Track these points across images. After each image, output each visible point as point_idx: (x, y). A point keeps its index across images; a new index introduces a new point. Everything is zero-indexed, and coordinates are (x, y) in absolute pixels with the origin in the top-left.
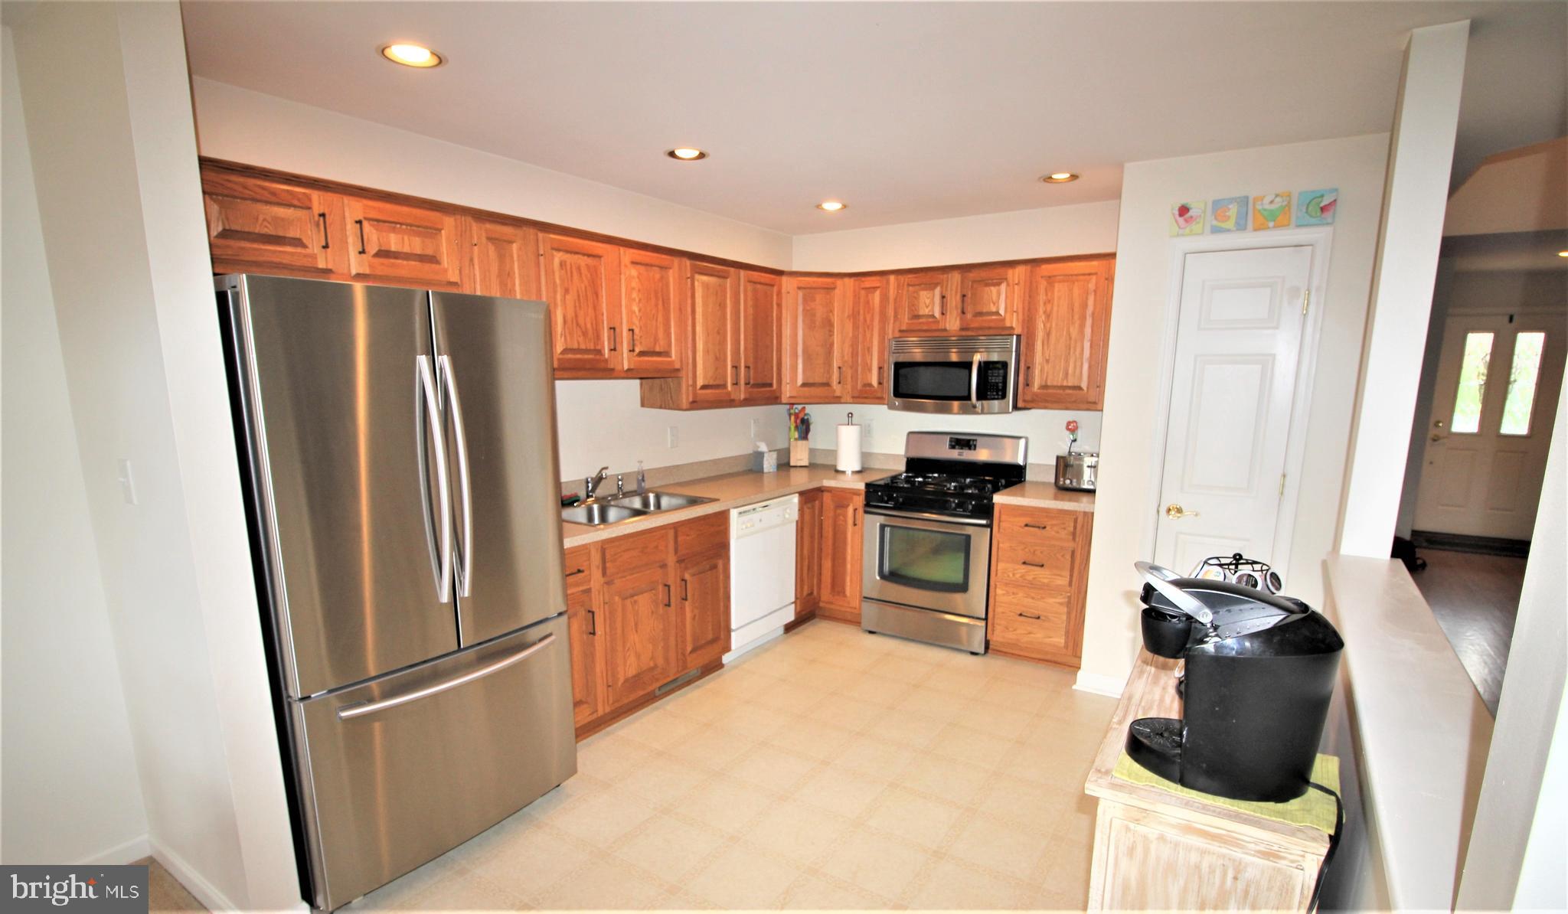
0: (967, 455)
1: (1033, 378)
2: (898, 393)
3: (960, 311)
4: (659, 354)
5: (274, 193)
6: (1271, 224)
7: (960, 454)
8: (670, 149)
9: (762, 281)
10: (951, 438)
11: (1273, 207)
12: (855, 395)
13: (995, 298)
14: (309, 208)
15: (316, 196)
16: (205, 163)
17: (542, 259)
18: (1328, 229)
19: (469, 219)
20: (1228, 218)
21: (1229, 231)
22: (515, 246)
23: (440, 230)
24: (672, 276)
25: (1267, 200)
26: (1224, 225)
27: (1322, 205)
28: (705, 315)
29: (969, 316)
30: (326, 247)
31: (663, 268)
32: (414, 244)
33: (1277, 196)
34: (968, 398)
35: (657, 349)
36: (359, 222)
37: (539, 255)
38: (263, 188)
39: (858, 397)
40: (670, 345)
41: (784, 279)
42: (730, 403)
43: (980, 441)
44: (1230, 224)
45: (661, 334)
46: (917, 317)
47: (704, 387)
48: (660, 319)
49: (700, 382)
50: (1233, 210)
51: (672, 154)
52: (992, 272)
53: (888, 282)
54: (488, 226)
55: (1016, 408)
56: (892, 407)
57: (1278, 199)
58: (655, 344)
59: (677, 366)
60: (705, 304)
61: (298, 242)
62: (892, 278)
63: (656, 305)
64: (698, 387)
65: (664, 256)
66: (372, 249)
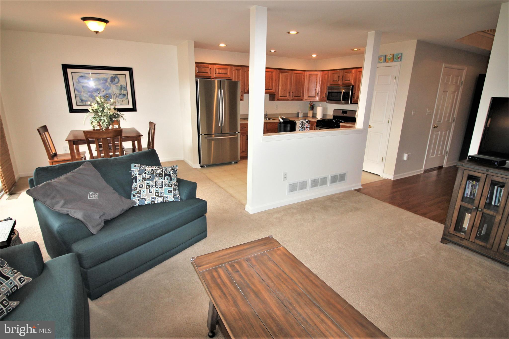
0: (345, 115)
1: (355, 96)
2: (328, 99)
3: (341, 80)
4: (270, 89)
5: (204, 66)
6: (389, 61)
7: (344, 115)
8: (270, 50)
9: (299, 73)
10: (342, 111)
11: (390, 57)
12: (321, 99)
13: (349, 77)
14: (209, 68)
15: (210, 65)
16: (196, 63)
17: (246, 72)
18: (400, 63)
19: (233, 66)
20: (381, 60)
21: (381, 63)
22: (241, 70)
23: (228, 69)
24: (274, 74)
25: (389, 56)
26: (381, 61)
27: (398, 57)
28: (282, 81)
29: (344, 81)
30: (211, 73)
31: (272, 72)
32: (224, 71)
33: (390, 55)
34: (341, 101)
35: (269, 88)
36: (216, 69)
37: (245, 71)
38: (203, 65)
39: (321, 100)
40: (273, 87)
41: (306, 72)
42: (288, 100)
43: (348, 112)
44: (382, 61)
45: (270, 85)
46: (334, 81)
47: (280, 97)
48: (270, 82)
49: (280, 95)
50: (383, 58)
51: (270, 51)
52: (349, 70)
53: (329, 73)
54: (236, 67)
55: (351, 103)
56: (327, 102)
57: (391, 56)
58: (269, 87)
59: (274, 92)
60: (282, 79)
61: (207, 73)
62: (330, 71)
63: (270, 80)
64: (279, 96)
65: (272, 70)
66: (217, 73)
